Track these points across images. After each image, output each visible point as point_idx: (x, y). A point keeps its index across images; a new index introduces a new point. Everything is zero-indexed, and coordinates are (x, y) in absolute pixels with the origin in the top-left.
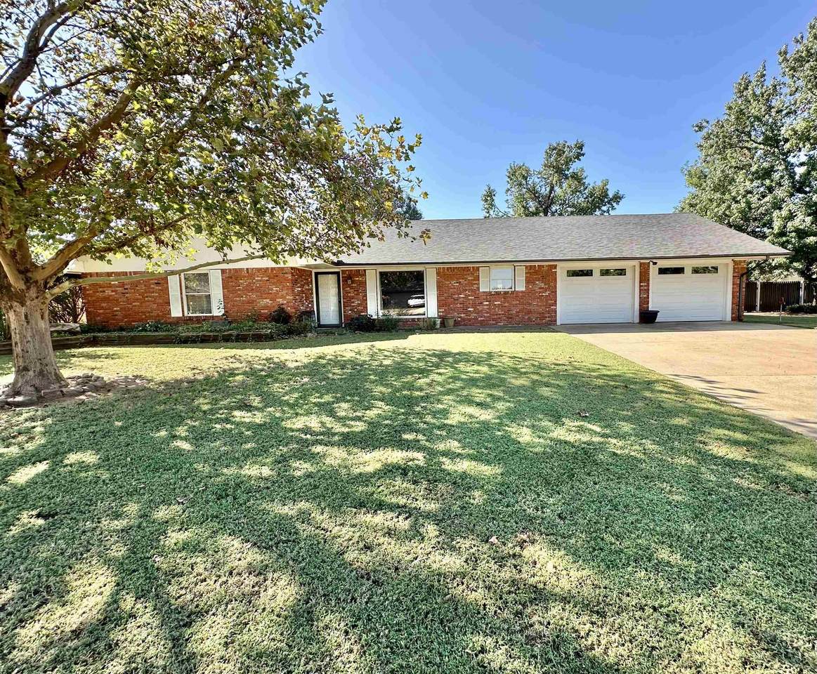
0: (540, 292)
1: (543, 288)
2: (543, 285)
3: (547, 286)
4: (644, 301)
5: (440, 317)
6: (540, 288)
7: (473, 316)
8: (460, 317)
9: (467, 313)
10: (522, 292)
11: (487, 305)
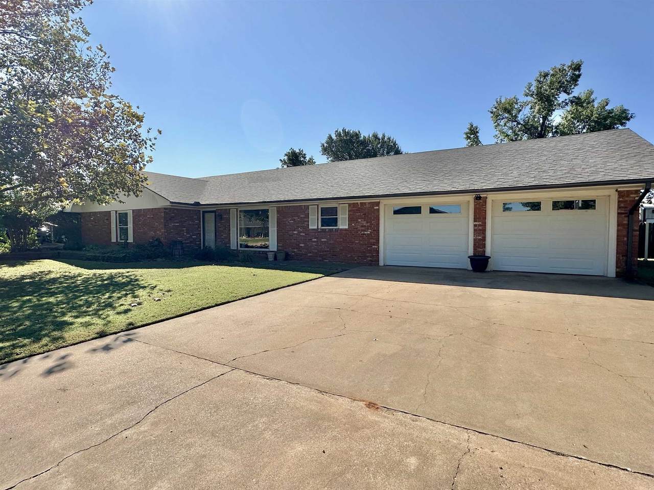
0: (362, 230)
1: (365, 226)
2: (365, 223)
3: (369, 224)
6: (362, 226)
9: (299, 248)
10: (346, 229)
11: (315, 242)
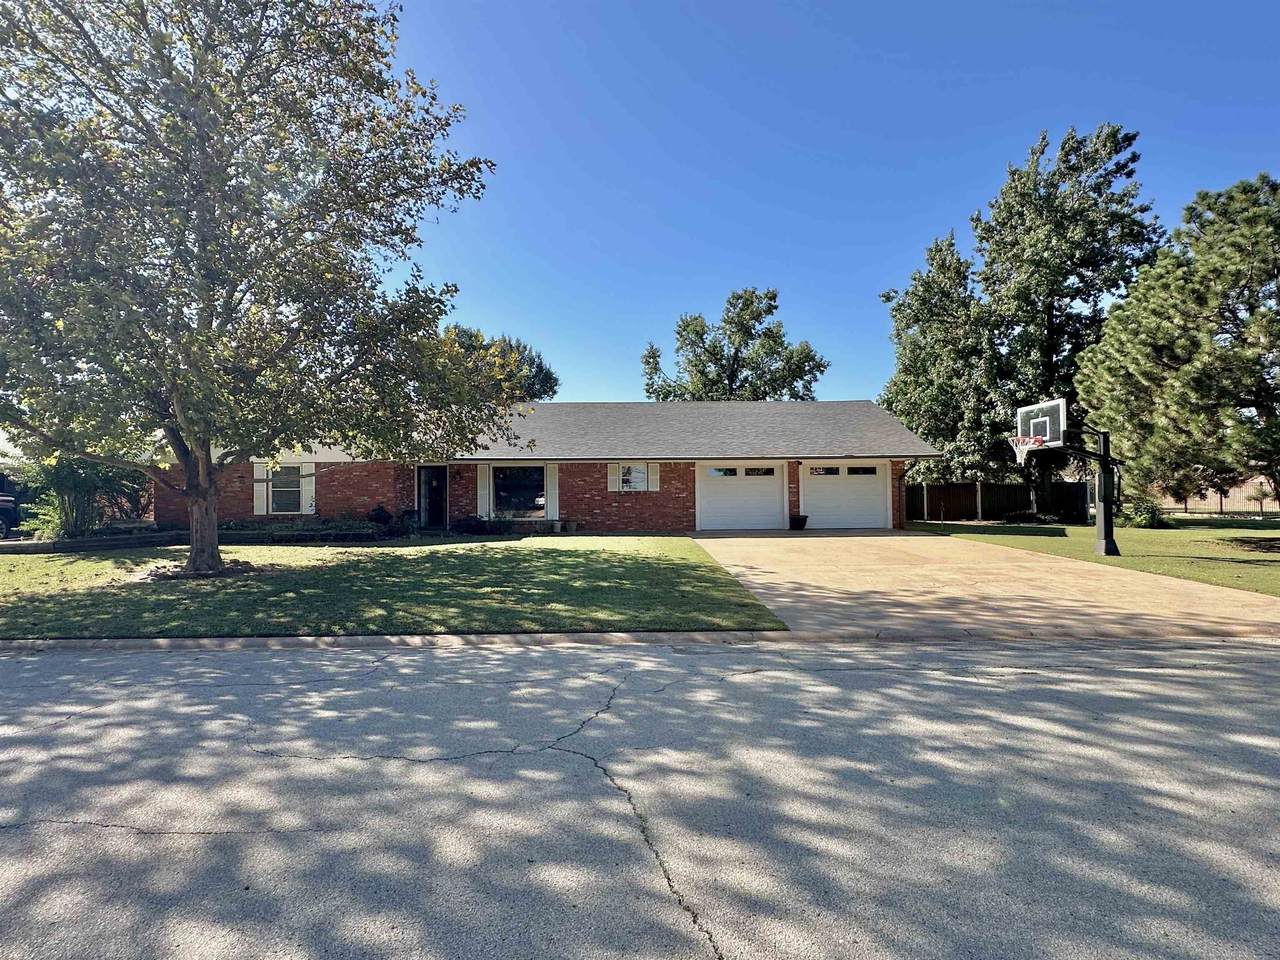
0: (677, 493)
1: (679, 488)
2: (679, 485)
3: (684, 486)
4: (794, 504)
5: (560, 520)
6: (676, 489)
7: (600, 519)
8: (585, 520)
9: (594, 516)
10: (657, 492)
11: (616, 507)
